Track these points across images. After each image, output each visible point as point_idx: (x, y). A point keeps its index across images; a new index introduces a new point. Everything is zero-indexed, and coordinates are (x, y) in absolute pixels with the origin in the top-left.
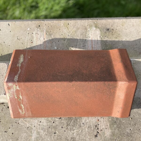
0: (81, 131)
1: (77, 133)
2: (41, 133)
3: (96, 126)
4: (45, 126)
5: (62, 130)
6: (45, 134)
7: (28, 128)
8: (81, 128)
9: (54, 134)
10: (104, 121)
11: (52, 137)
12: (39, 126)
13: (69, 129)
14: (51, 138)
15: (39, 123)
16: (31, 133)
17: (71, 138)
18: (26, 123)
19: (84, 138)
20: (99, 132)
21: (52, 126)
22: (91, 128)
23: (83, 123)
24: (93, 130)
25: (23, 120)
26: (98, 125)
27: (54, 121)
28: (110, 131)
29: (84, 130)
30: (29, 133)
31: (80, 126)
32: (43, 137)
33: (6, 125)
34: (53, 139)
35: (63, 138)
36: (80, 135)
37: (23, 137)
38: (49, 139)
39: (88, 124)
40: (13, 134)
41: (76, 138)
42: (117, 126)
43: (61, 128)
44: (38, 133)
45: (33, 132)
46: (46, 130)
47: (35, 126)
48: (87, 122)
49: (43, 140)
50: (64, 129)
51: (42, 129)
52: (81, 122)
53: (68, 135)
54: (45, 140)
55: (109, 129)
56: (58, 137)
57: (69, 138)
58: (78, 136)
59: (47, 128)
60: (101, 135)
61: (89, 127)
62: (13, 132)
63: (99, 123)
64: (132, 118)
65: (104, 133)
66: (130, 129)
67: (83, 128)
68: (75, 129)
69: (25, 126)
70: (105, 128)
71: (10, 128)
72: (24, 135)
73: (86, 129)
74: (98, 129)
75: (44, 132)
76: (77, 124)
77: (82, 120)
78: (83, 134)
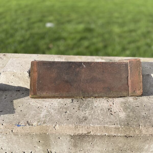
0: (94, 112)
1: (89, 113)
2: (51, 112)
3: (109, 109)
4: (57, 107)
5: (73, 111)
6: (55, 112)
7: (38, 107)
8: (93, 110)
9: (65, 113)
10: (116, 106)
11: (63, 115)
12: (50, 107)
13: (81, 110)
14: (61, 116)
15: (50, 105)
16: (41, 111)
17: (83, 117)
18: (37, 104)
19: (96, 117)
20: (113, 114)
21: (63, 107)
22: (104, 110)
23: (95, 107)
24: (106, 112)
25: (35, 102)
26: (111, 108)
27: (66, 104)
28: (124, 113)
29: (96, 112)
30: (39, 111)
31: (93, 109)
32: (53, 115)
33: (17, 104)
34: (63, 116)
35: (74, 117)
36: (93, 115)
37: (31, 114)
38: (59, 116)
39: (100, 107)
40: (21, 111)
41: (88, 117)
42: (131, 111)
43: (73, 109)
44: (48, 111)
45: (42, 111)
46: (57, 110)
47: (46, 107)
48: (99, 106)
49: (52, 117)
50: (75, 110)
51: (53, 109)
52: (93, 106)
53: (80, 114)
54: (55, 117)
55: (123, 112)
56: (69, 116)
57: (81, 117)
58: (90, 116)
59: (58, 108)
60: (115, 116)
61: (101, 110)
62: (22, 109)
63: (112, 107)
64: (144, 106)
65: (118, 114)
66: (145, 113)
67: (95, 110)
68: (87, 111)
69: (36, 106)
70: (119, 111)
71: (19, 107)
72: (33, 112)
73: (99, 111)
74: (111, 111)
75: (55, 111)
76: (89, 107)
77: (94, 104)
78: (96, 114)
